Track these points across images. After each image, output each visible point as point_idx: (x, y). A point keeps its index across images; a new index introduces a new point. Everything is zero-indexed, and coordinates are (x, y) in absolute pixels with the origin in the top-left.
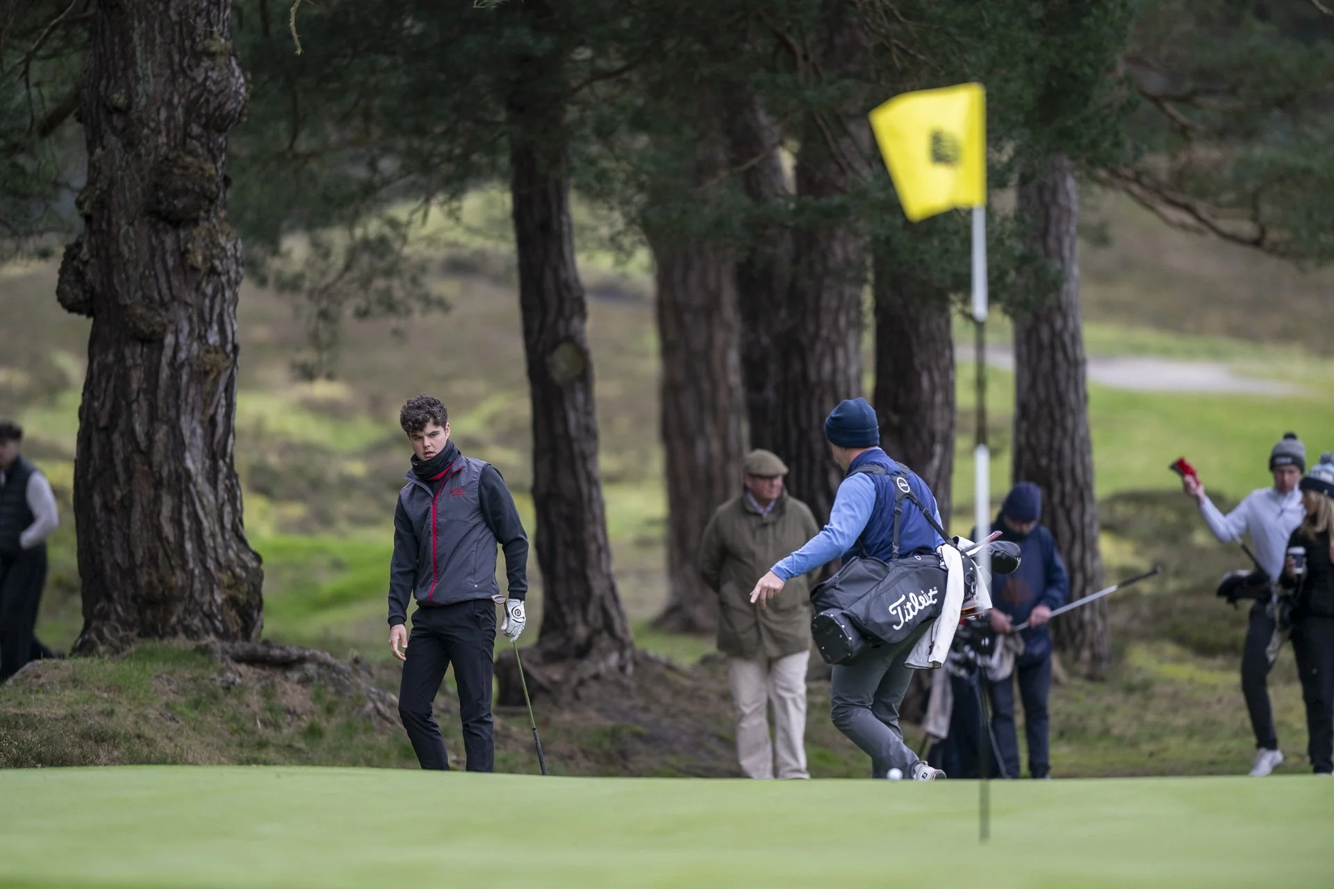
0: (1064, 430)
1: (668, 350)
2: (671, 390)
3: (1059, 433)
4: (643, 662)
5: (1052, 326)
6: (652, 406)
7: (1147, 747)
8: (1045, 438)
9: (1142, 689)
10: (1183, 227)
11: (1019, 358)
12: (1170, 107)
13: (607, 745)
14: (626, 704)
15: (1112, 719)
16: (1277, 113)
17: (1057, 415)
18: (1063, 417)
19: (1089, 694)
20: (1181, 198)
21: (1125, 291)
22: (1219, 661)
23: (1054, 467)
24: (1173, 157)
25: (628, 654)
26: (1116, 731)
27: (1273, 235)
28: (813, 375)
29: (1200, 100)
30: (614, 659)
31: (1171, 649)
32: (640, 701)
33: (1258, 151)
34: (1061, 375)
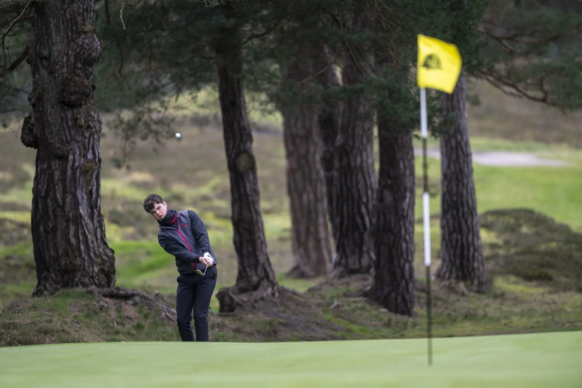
0: (463, 184)
1: (289, 155)
2: (291, 172)
3: (461, 185)
4: (283, 291)
5: (456, 139)
6: (283, 179)
7: (503, 322)
8: (454, 189)
9: (502, 296)
10: (512, 94)
11: (442, 153)
12: (505, 42)
13: (268, 328)
14: (275, 310)
15: (488, 310)
16: (552, 44)
17: (460, 178)
18: (463, 179)
19: (478, 299)
20: (510, 82)
21: (489, 123)
22: (534, 283)
23: (459, 201)
24: (507, 64)
25: (276, 288)
26: (490, 315)
27: (550, 97)
28: (352, 164)
29: (518, 39)
30: (269, 290)
31: (513, 278)
32: (282, 309)
33: (546, 61)
34: (461, 160)
